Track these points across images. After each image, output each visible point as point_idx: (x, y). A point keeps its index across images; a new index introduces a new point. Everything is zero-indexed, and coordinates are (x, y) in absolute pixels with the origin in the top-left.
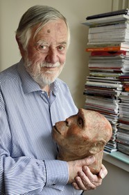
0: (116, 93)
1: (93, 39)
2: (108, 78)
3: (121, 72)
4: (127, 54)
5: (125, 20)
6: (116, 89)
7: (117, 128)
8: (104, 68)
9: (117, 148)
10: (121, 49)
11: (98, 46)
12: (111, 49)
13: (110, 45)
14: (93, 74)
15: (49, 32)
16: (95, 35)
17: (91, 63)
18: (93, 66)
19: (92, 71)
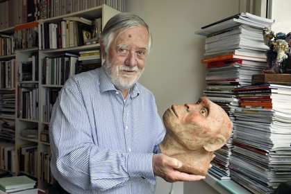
0: (230, 108)
1: (209, 49)
2: (224, 92)
3: (237, 84)
4: (243, 62)
5: (240, 24)
6: (229, 103)
7: (232, 151)
8: (220, 80)
9: (230, 176)
10: (234, 57)
11: (213, 56)
12: (224, 58)
13: (224, 53)
14: (210, 88)
15: (130, 36)
16: (211, 44)
17: (208, 75)
18: (210, 78)
19: (209, 84)
